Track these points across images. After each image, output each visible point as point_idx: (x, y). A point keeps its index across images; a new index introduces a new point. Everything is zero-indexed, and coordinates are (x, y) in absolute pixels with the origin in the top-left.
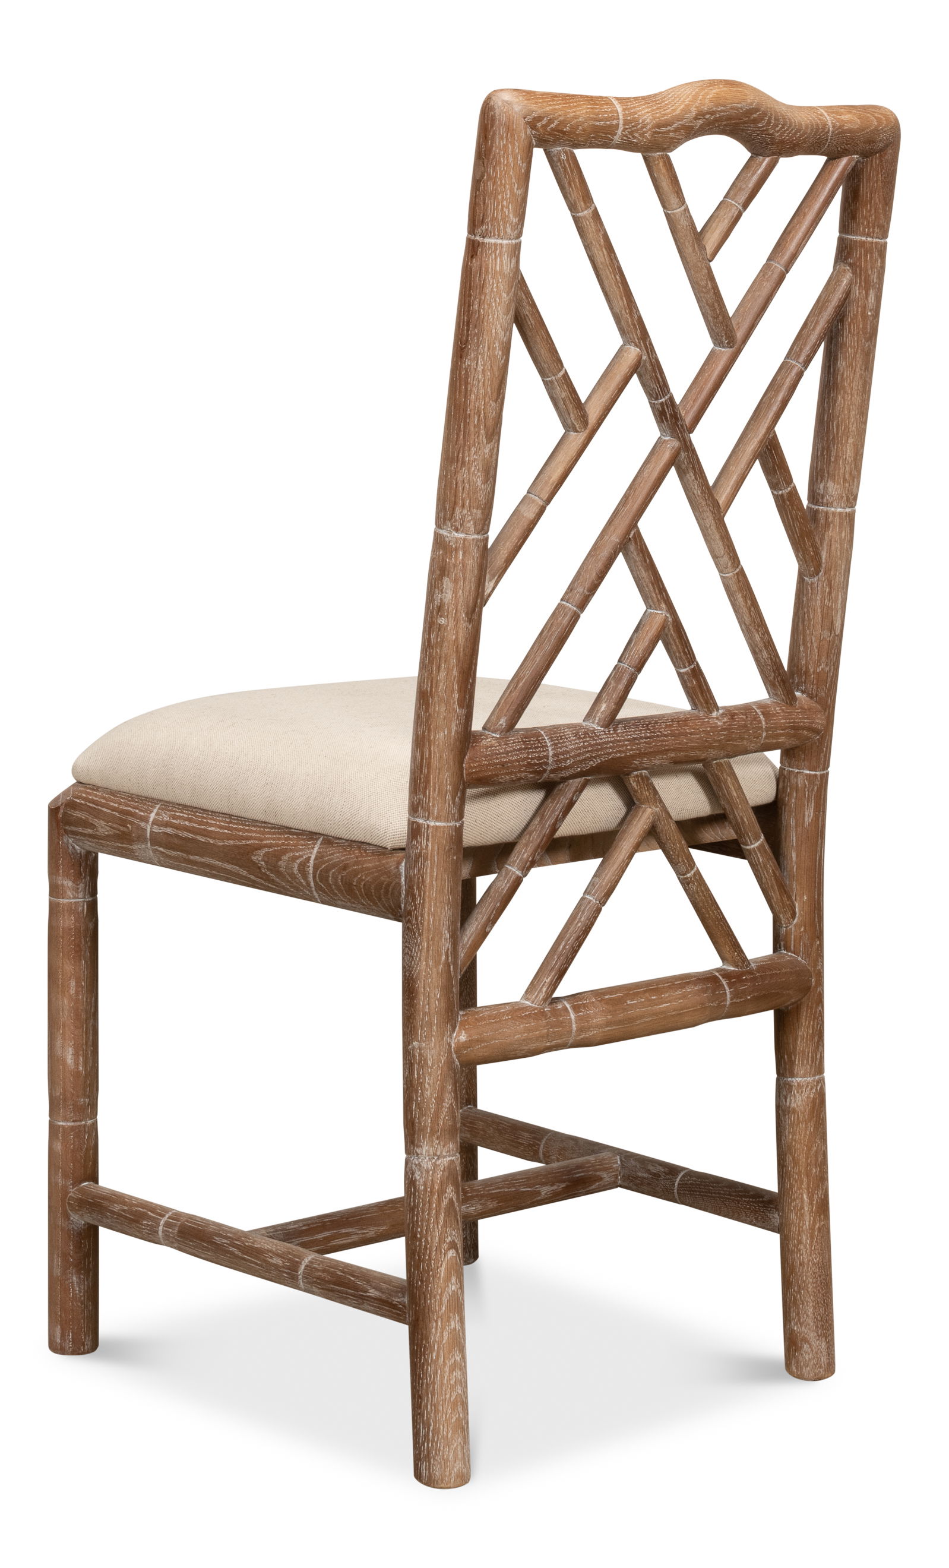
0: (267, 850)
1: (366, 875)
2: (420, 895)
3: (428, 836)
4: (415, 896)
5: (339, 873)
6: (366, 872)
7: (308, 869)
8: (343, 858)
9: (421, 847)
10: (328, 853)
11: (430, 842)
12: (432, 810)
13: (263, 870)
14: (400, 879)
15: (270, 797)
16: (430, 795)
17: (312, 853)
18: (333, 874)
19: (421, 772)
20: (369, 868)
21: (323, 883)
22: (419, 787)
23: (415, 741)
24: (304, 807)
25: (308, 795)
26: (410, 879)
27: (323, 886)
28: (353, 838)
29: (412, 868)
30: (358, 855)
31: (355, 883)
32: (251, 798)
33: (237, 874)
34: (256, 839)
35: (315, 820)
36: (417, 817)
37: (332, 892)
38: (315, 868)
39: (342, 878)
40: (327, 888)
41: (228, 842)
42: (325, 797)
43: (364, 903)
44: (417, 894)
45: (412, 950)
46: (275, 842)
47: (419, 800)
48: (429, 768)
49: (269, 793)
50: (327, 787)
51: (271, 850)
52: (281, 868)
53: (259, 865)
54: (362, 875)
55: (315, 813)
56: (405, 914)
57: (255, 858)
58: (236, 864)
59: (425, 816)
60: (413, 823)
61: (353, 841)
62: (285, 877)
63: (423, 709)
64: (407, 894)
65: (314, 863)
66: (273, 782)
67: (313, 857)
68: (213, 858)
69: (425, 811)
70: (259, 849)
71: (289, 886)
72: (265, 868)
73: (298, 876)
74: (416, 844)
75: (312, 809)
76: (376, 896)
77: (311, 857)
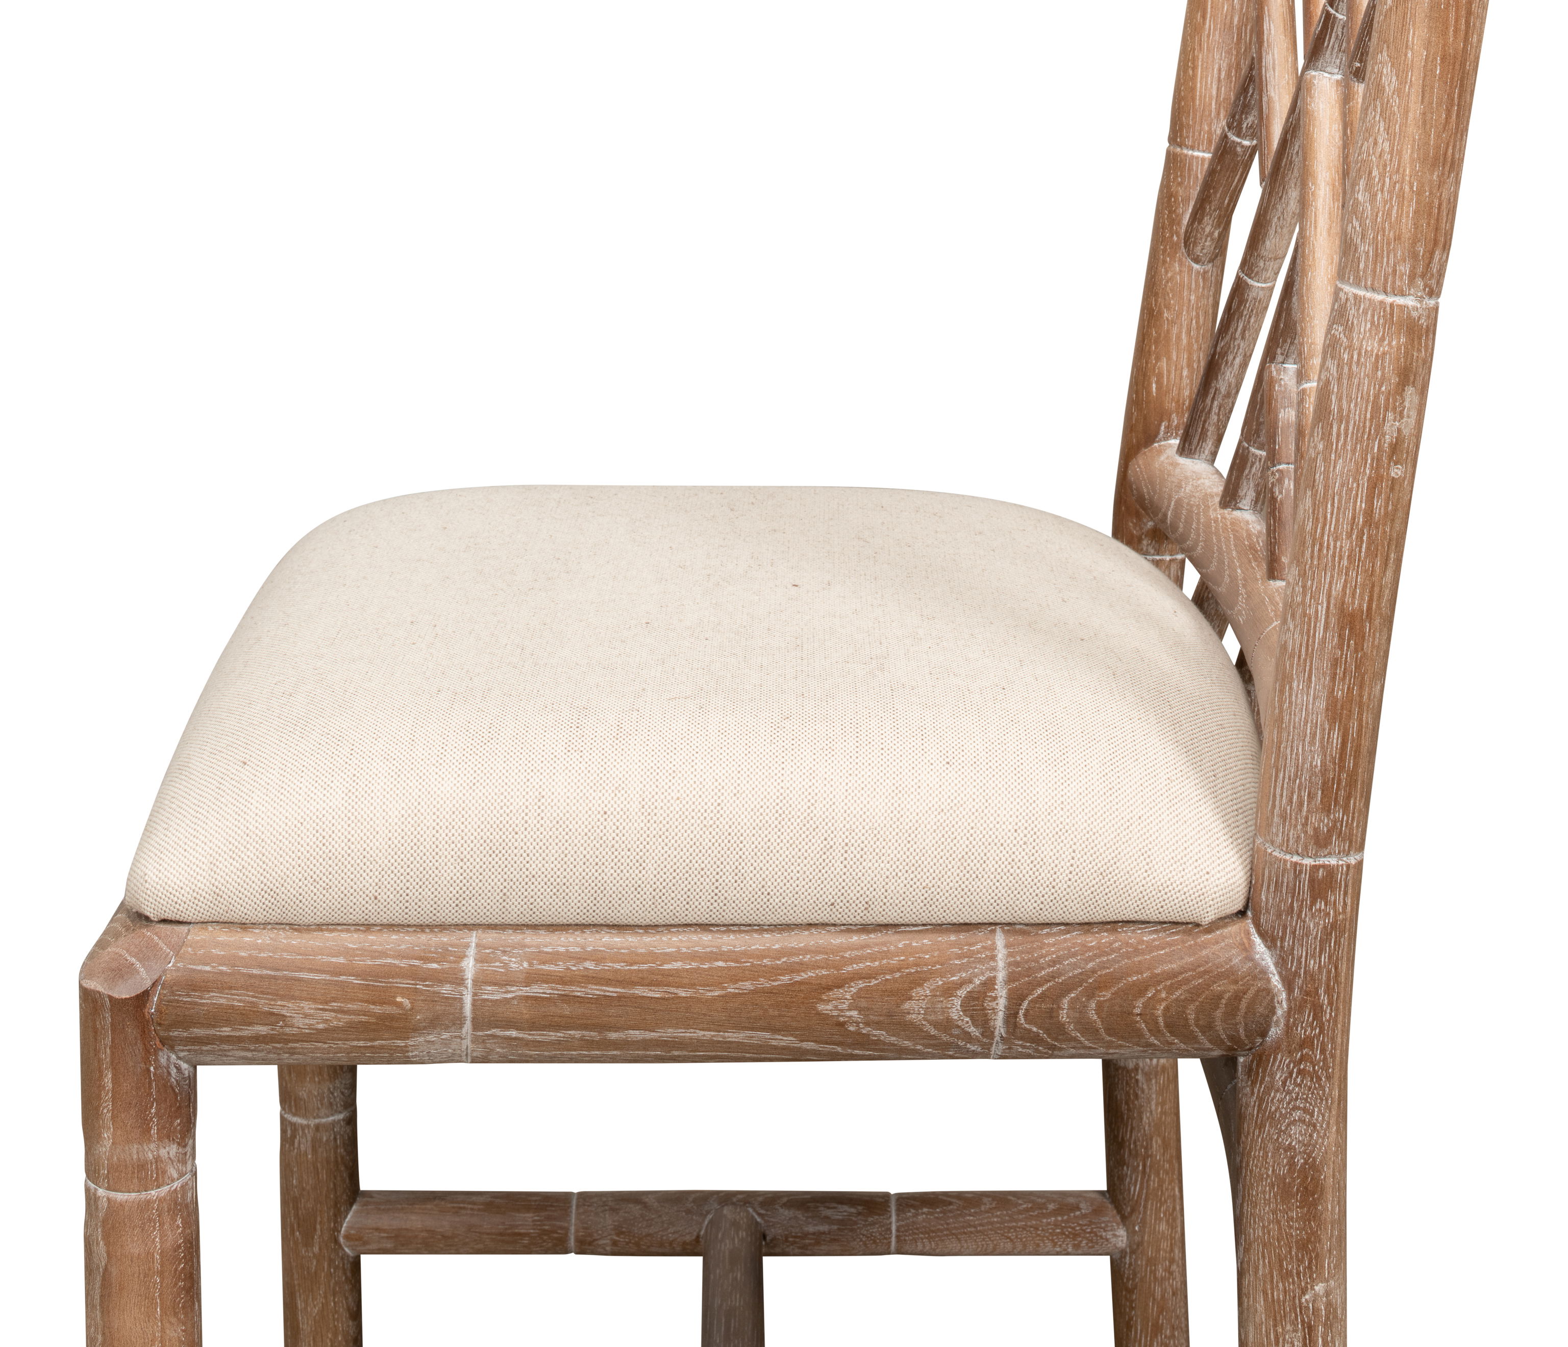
0: (861, 984)
1: (1170, 990)
2: (1330, 1003)
3: (1346, 886)
4: (1322, 1007)
5: (1090, 996)
6: (1168, 983)
7: (993, 1004)
8: (1090, 965)
9: (1335, 912)
10: (1042, 961)
11: (1349, 896)
12: (1356, 836)
13: (852, 1029)
14: (1269, 980)
15: (848, 874)
16: (1354, 809)
17: (994, 969)
18: (1073, 1001)
19: (1342, 768)
20: (1173, 975)
21: (1036, 1025)
22: (1336, 799)
23: (1327, 710)
24: (958, 879)
25: (963, 853)
26: (1308, 978)
27: (1035, 1029)
28: (1099, 918)
29: (1313, 956)
30: (1127, 952)
31: (1137, 1011)
32: (788, 885)
33: (761, 1046)
34: (819, 967)
35: (992, 901)
36: (1325, 856)
37: (1060, 1037)
38: (1009, 998)
39: (1100, 1006)
40: (1048, 1031)
41: (737, 986)
42: (1014, 849)
43: (1156, 1042)
44: (1326, 1002)
45: (1313, 1111)
46: (877, 963)
47: (1335, 822)
48: (1357, 757)
49: (842, 866)
50: (1010, 827)
51: (874, 982)
52: (909, 1013)
53: (842, 1019)
54: (1157, 991)
55: (994, 888)
56: (1289, 1045)
57: (830, 1007)
58: (763, 1029)
59: (1344, 851)
60: (1315, 868)
61: (1095, 923)
62: (921, 1030)
63: (1348, 646)
64: (1300, 1007)
65: (1009, 990)
66: (847, 841)
67: (1001, 976)
68: (688, 1027)
69: (1344, 840)
70: (839, 987)
71: (923, 1045)
72: (858, 1023)
73: (960, 1023)
74: (1323, 907)
75: (983, 880)
76: (1197, 1025)
77: (995, 977)
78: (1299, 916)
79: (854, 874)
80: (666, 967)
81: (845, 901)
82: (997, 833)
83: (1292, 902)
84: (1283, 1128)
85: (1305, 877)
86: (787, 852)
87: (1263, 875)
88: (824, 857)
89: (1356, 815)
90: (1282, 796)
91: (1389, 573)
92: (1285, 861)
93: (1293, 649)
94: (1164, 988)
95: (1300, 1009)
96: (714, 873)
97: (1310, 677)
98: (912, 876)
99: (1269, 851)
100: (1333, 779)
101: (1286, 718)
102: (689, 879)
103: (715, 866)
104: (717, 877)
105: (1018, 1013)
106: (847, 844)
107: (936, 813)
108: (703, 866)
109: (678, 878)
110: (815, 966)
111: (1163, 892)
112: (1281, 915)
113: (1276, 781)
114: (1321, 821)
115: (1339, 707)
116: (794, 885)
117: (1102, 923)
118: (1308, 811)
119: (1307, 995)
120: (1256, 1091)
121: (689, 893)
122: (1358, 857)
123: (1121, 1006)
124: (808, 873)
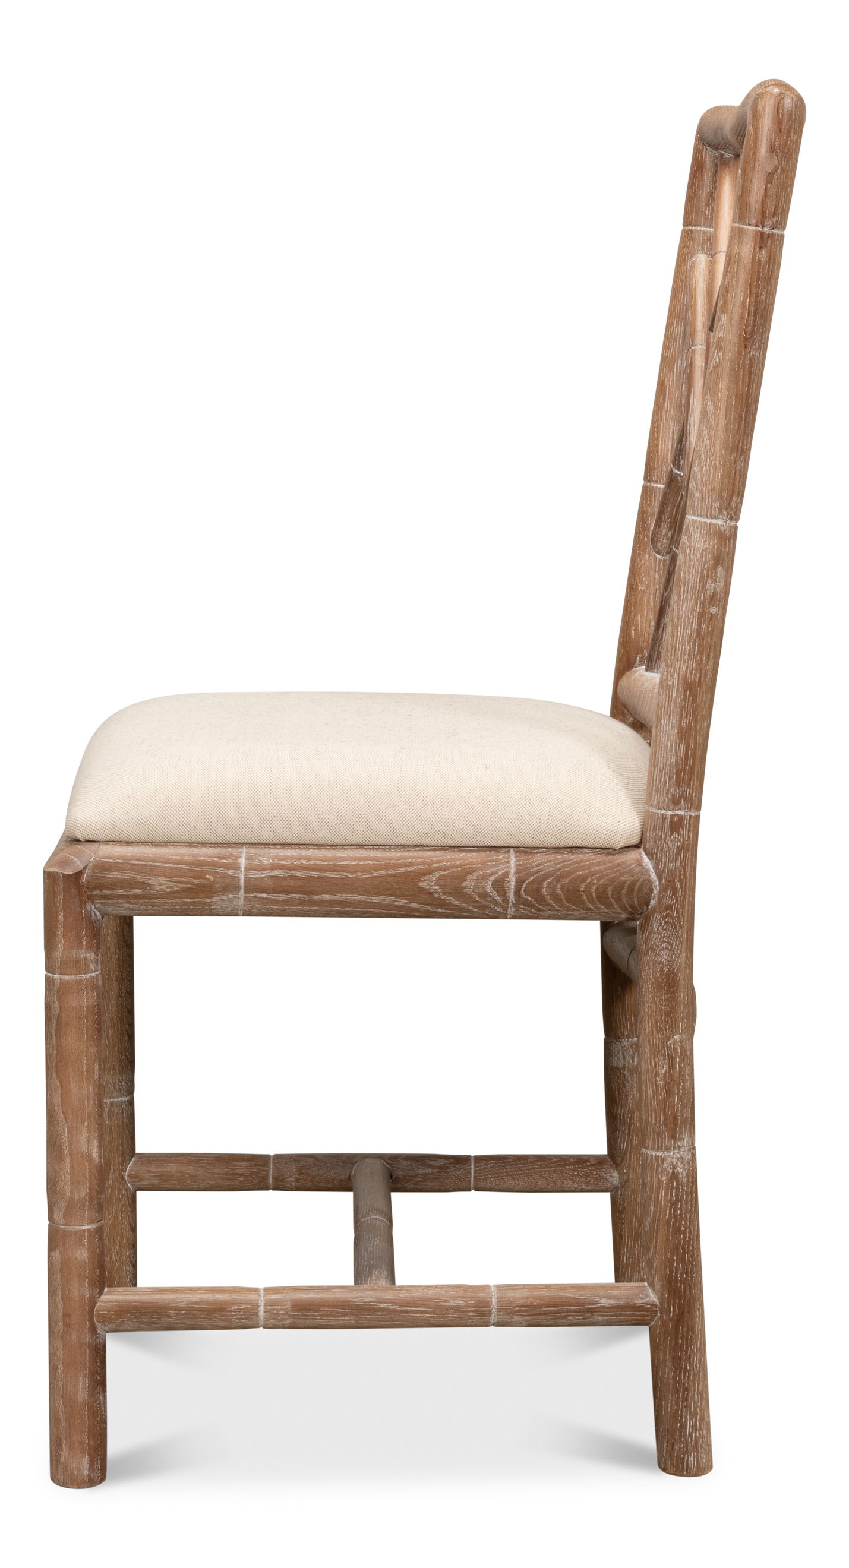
0: (441, 873)
1: (599, 879)
2: (682, 888)
3: (690, 826)
4: (677, 888)
5: (558, 882)
6: (598, 876)
7: (508, 885)
8: (558, 866)
9: (684, 839)
10: (533, 864)
11: (692, 832)
12: (695, 801)
13: (436, 896)
14: (649, 875)
15: (434, 818)
16: (693, 786)
17: (508, 867)
18: (549, 884)
19: (686, 764)
20: (601, 872)
21: (530, 896)
22: (683, 779)
23: (678, 733)
24: (490, 821)
25: (493, 809)
26: (670, 873)
27: (530, 899)
28: (563, 844)
29: (672, 861)
30: (577, 861)
31: (582, 889)
32: (404, 823)
33: (390, 905)
34: (419, 865)
35: (508, 833)
36: (678, 810)
37: (543, 903)
38: (517, 882)
39: (563, 886)
40: (536, 900)
41: (378, 873)
42: (519, 807)
43: (592, 907)
44: (679, 885)
45: (672, 943)
46: (449, 863)
47: (683, 792)
48: (694, 759)
49: (431, 814)
50: (517, 796)
51: (447, 872)
52: (465, 888)
53: (431, 891)
54: (592, 879)
55: (509, 826)
56: (660, 909)
57: (425, 884)
58: (391, 895)
59: (688, 808)
60: (673, 816)
61: (562, 848)
62: (472, 898)
63: (689, 700)
64: (666, 888)
65: (517, 877)
66: (434, 801)
67: (512, 871)
68: (353, 893)
69: (688, 802)
70: (429, 874)
71: (472, 906)
72: (439, 893)
73: (491, 894)
74: (677, 836)
75: (503, 822)
76: (613, 899)
77: (509, 871)
78: (664, 841)
79: (437, 818)
80: (342, 863)
81: (433, 832)
82: (511, 799)
83: (661, 835)
84: (657, 953)
85: (668, 821)
86: (403, 807)
87: (648, 823)
88: (422, 809)
89: (694, 790)
90: (656, 780)
91: (711, 664)
92: (658, 813)
94: (596, 878)
95: (666, 890)
96: (366, 816)
97: (670, 717)
98: (467, 819)
99: (651, 809)
100: (682, 769)
102: (354, 819)
103: (367, 813)
104: (368, 818)
105: (521, 889)
106: (434, 803)
107: (479, 789)
108: (360, 812)
109: (348, 818)
110: (418, 864)
111: (596, 830)
112: (656, 844)
113: (654, 772)
114: (676, 791)
115: (684, 731)
116: (407, 823)
117: (565, 847)
118: (669, 786)
119: (669, 882)
121: (353, 827)
122: (697, 813)
123: (574, 887)
124: (414, 817)
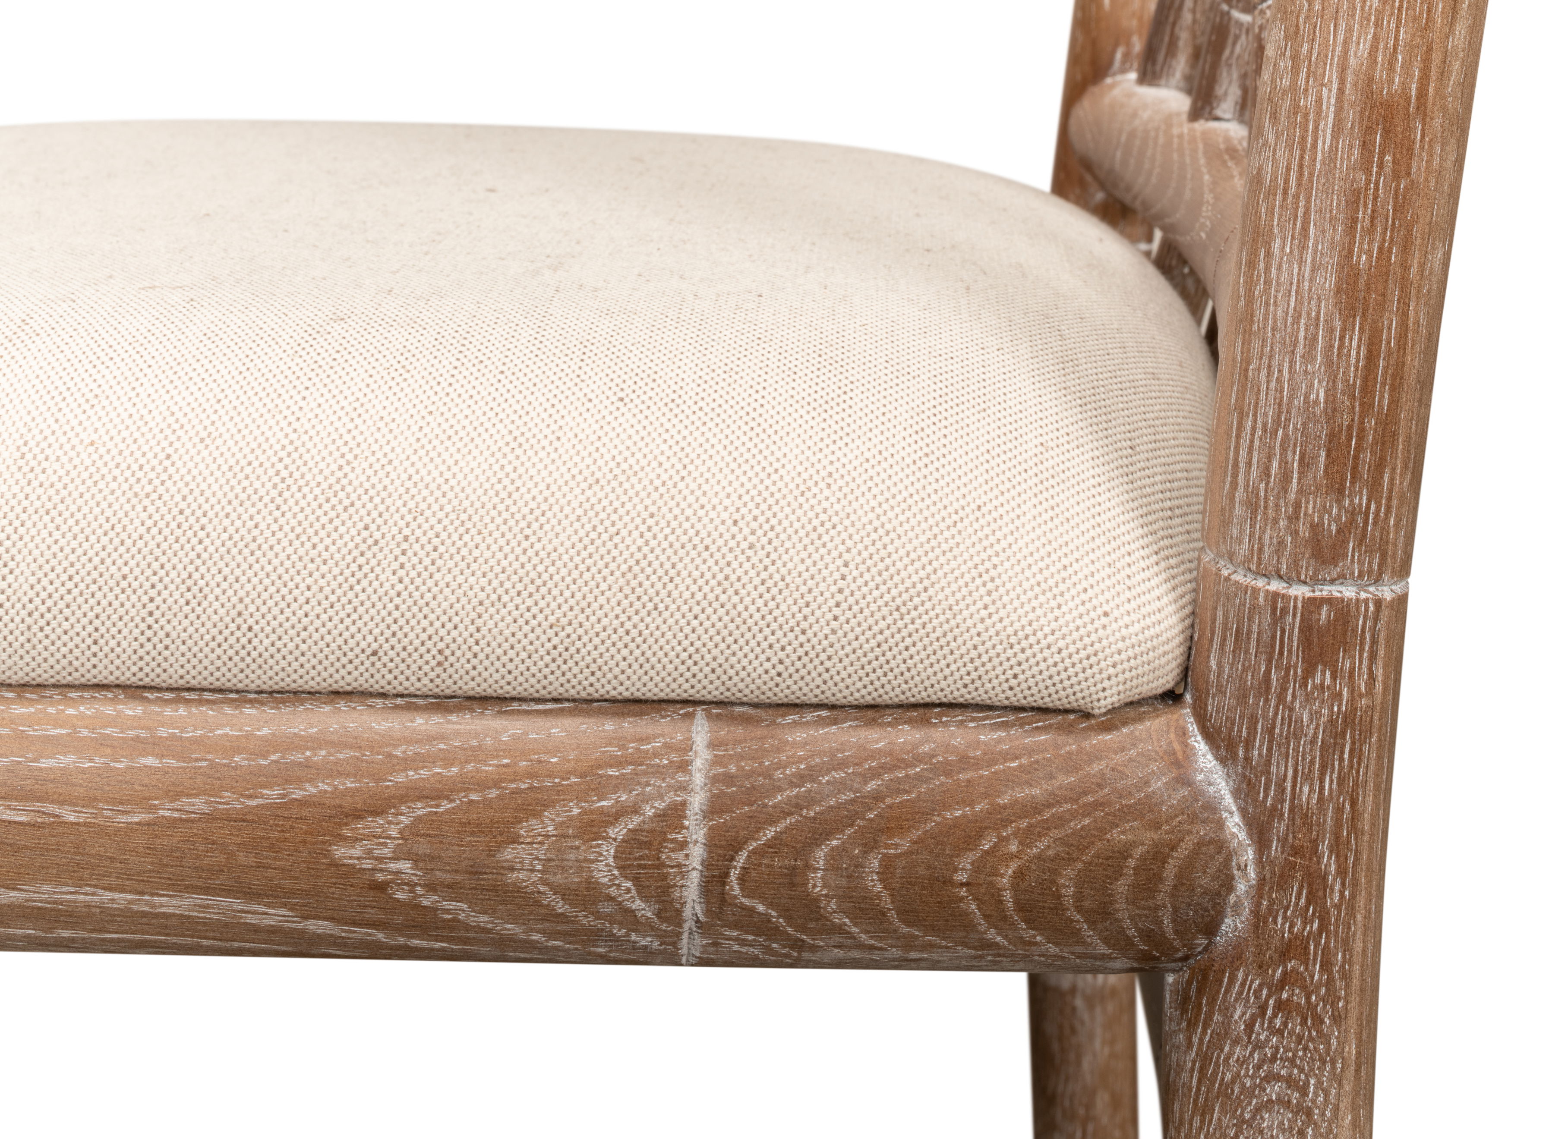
0: (421, 809)
1: (1027, 837)
2: (1342, 872)
3: (1374, 642)
4: (1325, 878)
5: (869, 847)
6: (1024, 823)
7: (680, 856)
8: (872, 785)
9: (1352, 691)
10: (778, 774)
11: (1380, 663)
12: (1395, 545)
13: (401, 896)
14: (1221, 824)
15: (405, 594)
16: (1390, 491)
17: (683, 788)
18: (835, 855)
19: (1367, 407)
20: (1033, 808)
21: (762, 898)
22: (1355, 468)
23: (1339, 291)
24: (618, 610)
25: (632, 562)
26: (1298, 821)
27: (761, 908)
28: (893, 695)
29: (1308, 777)
30: (946, 762)
31: (961, 877)
32: (288, 612)
33: (226, 925)
34: (340, 774)
35: (684, 655)
36: (1332, 582)
37: (812, 925)
38: (711, 845)
39: (888, 864)
40: (785, 912)
41: (177, 805)
42: (730, 557)
43: (999, 939)
44: (1333, 868)
45: (1307, 1084)
46: (455, 770)
47: (1353, 513)
48: (1396, 389)
49: (394, 579)
50: (725, 515)
51: (446, 806)
52: (512, 869)
53: (380, 877)
54: (1001, 839)
55: (687, 630)
56: (1260, 953)
57: (357, 852)
58: (228, 892)
59: (1370, 572)
60: (1313, 604)
61: (887, 706)
62: (537, 903)
63: (1381, 166)
64: (1281, 876)
65: (711, 828)
66: (407, 532)
67: (697, 801)
68: (80, 882)
69: (1370, 551)
70: (376, 813)
71: (543, 932)
72: (412, 886)
73: (613, 892)
74: (1328, 681)
75: (666, 614)
76: (1079, 909)
77: (684, 804)
78: (1281, 699)
79: (416, 594)
80: (44, 763)
81: (399, 647)
82: (699, 526)
83: (1268, 672)
84: (1247, 1116)
85: (1294, 622)
86: (290, 550)
87: (1214, 621)
88: (361, 560)
89: (1395, 502)
90: (1249, 463)
91: (1461, 29)
92: (1255, 591)
93: (1274, 179)
94: (1015, 834)
95: (1282, 882)
96: (147, 585)
97: (1305, 229)
98: (529, 602)
99: (1225, 573)
100: (1350, 427)
101: (1259, 314)
102: (99, 595)
103: (149, 572)
104: (153, 593)
105: (727, 875)
106: (406, 539)
107: (584, 485)
108: (126, 570)
109: (76, 592)
110: (333, 771)
111: (1017, 648)
112: (1245, 696)
113: (1238, 436)
114: (1325, 510)
115: (1362, 285)
116: (300, 613)
117: (900, 706)
118: (1300, 491)
119: (1295, 854)
120: (1195, 1040)
121: (97, 623)
122: (1398, 588)
123: (929, 867)
124: (327, 590)
